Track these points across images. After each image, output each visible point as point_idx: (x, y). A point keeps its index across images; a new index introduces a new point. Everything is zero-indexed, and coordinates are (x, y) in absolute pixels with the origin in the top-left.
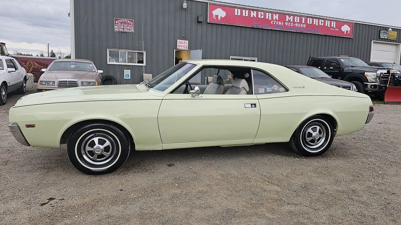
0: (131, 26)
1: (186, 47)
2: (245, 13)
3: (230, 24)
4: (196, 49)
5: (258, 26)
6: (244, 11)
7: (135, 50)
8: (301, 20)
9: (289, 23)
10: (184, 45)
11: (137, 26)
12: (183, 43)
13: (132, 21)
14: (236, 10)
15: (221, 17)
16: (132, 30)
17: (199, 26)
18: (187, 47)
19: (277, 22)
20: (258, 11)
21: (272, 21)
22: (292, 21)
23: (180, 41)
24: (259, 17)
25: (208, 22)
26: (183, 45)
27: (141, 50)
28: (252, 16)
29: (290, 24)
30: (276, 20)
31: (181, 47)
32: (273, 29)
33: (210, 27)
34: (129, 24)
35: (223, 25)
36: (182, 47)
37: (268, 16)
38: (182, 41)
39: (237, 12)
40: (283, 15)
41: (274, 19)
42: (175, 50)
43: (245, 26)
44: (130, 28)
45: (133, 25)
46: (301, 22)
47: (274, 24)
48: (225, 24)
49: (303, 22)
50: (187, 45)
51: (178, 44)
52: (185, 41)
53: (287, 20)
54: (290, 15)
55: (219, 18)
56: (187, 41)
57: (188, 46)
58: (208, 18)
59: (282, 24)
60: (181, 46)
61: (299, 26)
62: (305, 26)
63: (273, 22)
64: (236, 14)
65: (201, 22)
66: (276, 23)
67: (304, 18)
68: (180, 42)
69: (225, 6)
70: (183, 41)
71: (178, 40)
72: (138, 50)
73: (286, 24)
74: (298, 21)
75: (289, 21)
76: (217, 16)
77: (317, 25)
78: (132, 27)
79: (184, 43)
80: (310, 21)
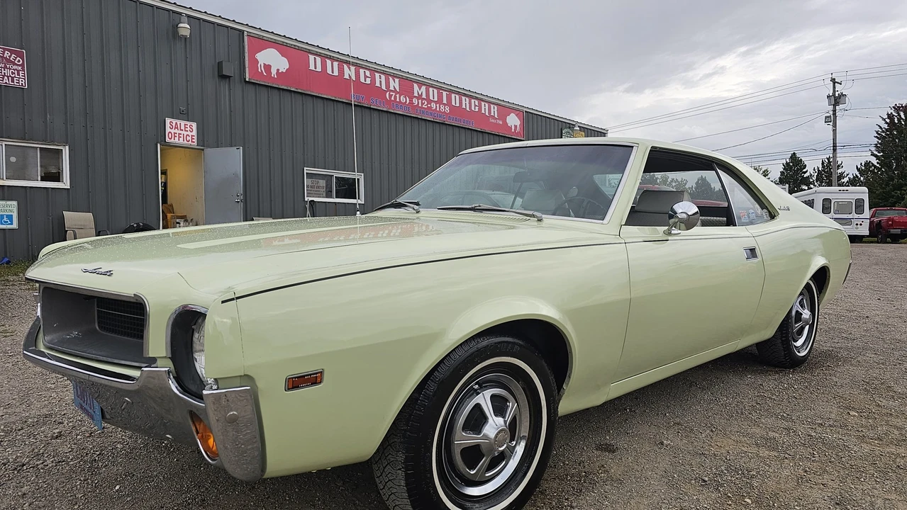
0: (15, 67)
1: (192, 139)
2: (333, 69)
3: (300, 91)
4: (218, 145)
5: (361, 100)
6: (329, 62)
7: (31, 139)
8: (440, 96)
9: (420, 101)
10: (186, 133)
11: (38, 70)
12: (183, 128)
13: (20, 55)
14: (312, 57)
15: (278, 70)
16: (22, 81)
17: (224, 87)
18: (195, 140)
19: (398, 95)
20: (358, 66)
21: (387, 91)
22: (424, 96)
23: (174, 121)
24: (362, 80)
25: (247, 80)
26: (182, 132)
27: (52, 142)
28: (346, 76)
29: (423, 104)
30: (395, 91)
31: (177, 139)
32: (390, 111)
33: (251, 89)
34: (8, 61)
35: (283, 89)
36: (181, 139)
37: (380, 80)
38: (179, 122)
39: (314, 64)
40: (408, 82)
41: (392, 88)
42: (159, 145)
43: (333, 98)
44: (13, 73)
45: (22, 65)
46: (440, 101)
47: (393, 99)
48: (289, 88)
49: (445, 102)
50: (195, 133)
51: (168, 130)
52: (189, 123)
53: (416, 94)
54: (420, 84)
55: (274, 72)
56: (194, 125)
57: (195, 138)
58: (247, 69)
59: (408, 101)
60: (177, 135)
61: (438, 109)
62: (447, 109)
63: (390, 96)
64: (312, 67)
65: (229, 77)
66: (395, 97)
67: (444, 93)
68: (174, 125)
69: (287, 45)
70: (183, 123)
71: (168, 121)
72: (45, 141)
73: (415, 101)
74: (436, 99)
75: (420, 97)
76: (268, 67)
77: (468, 109)
78: (18, 71)
79: (185, 128)
80: (455, 100)
